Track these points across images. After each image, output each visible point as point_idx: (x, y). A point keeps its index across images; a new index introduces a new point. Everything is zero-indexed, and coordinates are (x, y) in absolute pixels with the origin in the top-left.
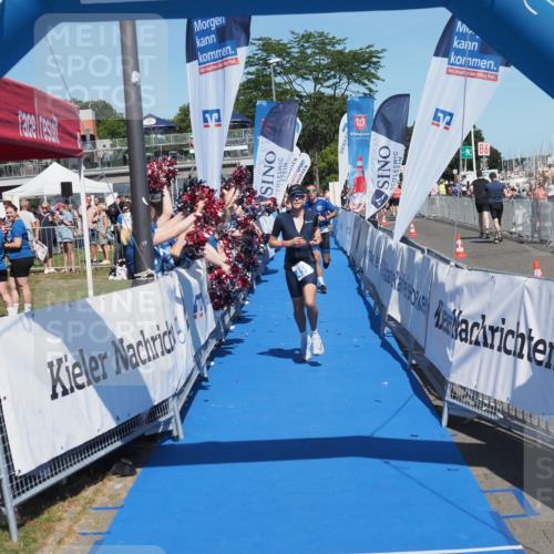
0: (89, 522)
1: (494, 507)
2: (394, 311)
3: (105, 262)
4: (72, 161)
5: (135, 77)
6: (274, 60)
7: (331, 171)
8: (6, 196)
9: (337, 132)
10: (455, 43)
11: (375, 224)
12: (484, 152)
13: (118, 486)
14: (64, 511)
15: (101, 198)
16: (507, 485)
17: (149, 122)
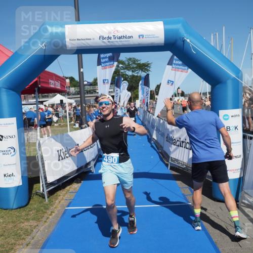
0: (68, 196)
1: (183, 192)
2: (154, 137)
3: (73, 122)
4: (63, 93)
5: (82, 70)
6: (121, 65)
7: (136, 97)
8: (44, 103)
9: (138, 86)
10: (174, 62)
11: (149, 112)
12: (180, 92)
13: (76, 186)
14: (61, 193)
15: (71, 104)
16: (187, 186)
17: (85, 83)
